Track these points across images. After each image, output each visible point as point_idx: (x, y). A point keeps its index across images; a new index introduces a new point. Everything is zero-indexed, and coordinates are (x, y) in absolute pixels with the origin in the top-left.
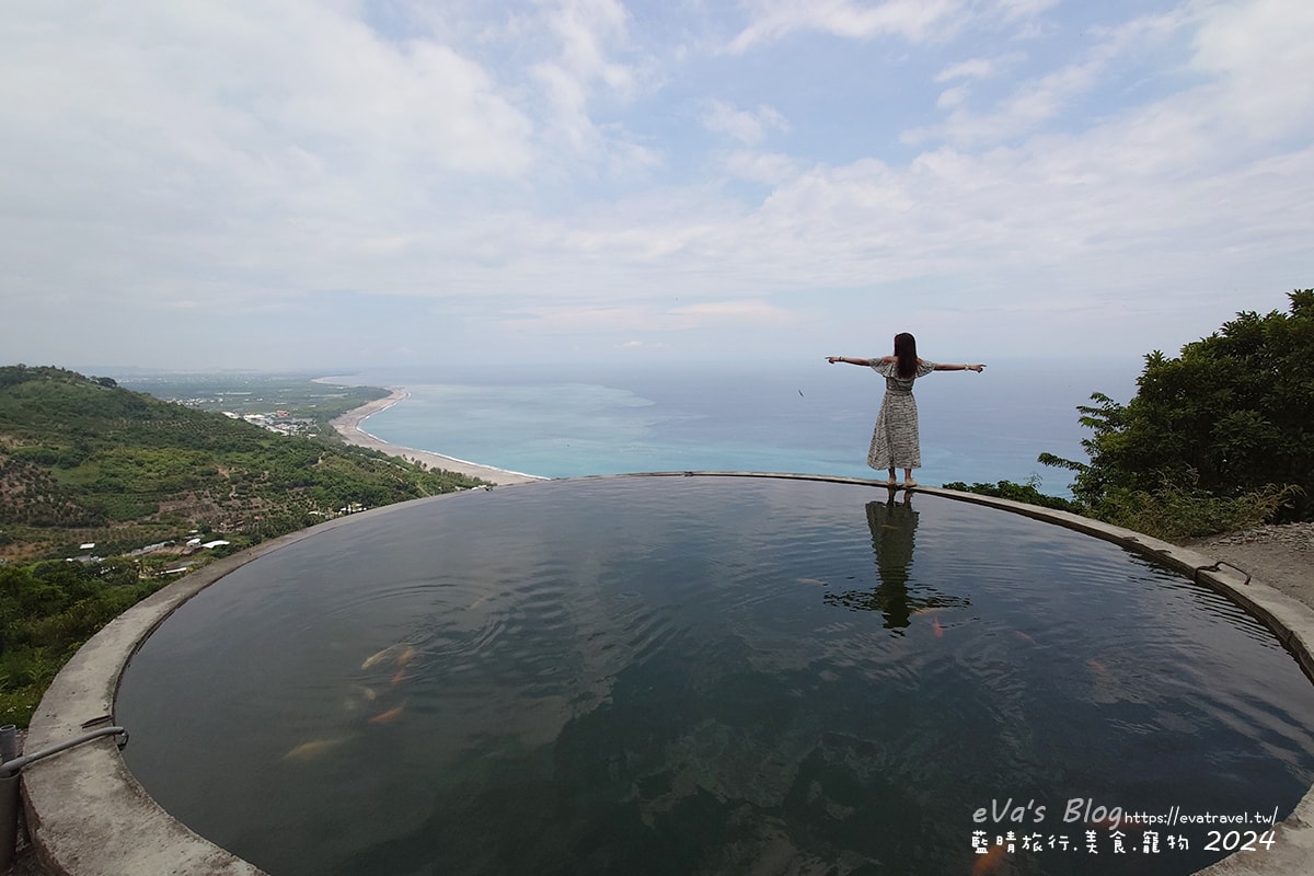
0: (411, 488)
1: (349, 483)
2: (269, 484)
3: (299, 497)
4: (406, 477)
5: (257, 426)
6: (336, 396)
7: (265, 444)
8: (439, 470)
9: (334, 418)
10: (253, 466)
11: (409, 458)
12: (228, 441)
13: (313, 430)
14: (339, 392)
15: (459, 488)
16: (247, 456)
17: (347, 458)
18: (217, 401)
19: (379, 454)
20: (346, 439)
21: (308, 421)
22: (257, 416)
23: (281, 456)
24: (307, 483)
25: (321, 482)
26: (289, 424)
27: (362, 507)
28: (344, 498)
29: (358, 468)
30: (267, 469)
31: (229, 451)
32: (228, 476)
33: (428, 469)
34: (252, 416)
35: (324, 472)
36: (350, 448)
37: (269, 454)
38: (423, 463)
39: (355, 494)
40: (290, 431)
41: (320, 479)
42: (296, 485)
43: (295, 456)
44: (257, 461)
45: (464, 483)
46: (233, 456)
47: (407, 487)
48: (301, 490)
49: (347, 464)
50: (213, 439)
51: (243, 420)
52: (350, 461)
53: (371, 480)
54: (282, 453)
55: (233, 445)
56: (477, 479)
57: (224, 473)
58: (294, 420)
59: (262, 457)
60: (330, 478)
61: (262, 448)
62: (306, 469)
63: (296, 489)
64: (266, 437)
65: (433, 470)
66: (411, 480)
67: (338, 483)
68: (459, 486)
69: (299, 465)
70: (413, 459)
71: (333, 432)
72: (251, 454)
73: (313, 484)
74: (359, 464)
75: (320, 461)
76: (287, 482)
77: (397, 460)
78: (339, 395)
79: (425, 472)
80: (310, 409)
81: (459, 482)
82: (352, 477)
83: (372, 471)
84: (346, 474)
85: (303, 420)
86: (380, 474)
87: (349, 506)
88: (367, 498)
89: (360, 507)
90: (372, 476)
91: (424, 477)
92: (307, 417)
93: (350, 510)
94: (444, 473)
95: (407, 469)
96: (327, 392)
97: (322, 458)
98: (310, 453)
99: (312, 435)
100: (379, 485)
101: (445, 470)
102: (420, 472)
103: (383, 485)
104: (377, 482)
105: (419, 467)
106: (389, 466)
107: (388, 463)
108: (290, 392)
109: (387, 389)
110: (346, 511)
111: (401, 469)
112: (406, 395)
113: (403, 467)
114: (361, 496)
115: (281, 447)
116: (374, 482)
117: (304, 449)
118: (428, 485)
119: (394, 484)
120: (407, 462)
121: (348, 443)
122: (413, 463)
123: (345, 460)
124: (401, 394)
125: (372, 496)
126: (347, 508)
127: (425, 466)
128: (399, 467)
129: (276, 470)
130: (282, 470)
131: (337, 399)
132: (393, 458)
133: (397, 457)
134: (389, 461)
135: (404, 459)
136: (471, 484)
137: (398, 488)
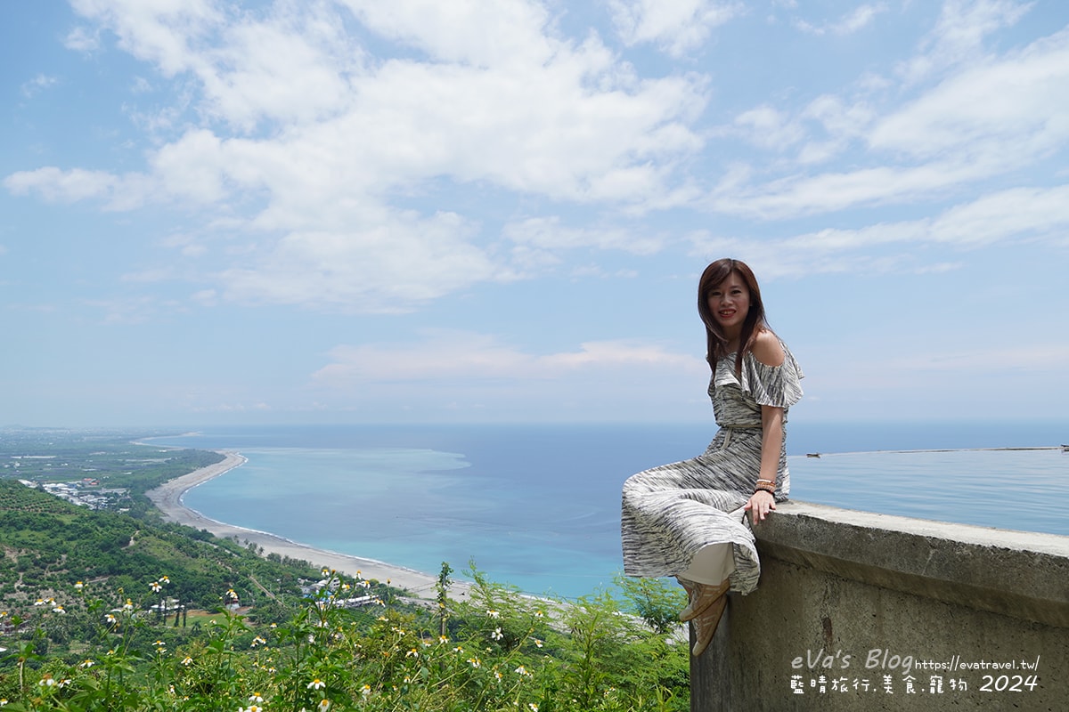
0: (243, 579)
2: (65, 572)
3: (101, 589)
4: (236, 565)
5: (58, 498)
6: (157, 460)
7: (67, 520)
8: (279, 557)
9: (152, 487)
10: (49, 548)
11: (242, 541)
12: (21, 515)
13: (124, 504)
14: (161, 455)
15: (303, 581)
16: (42, 535)
17: (166, 539)
18: (12, 466)
19: (204, 536)
20: (165, 515)
21: (120, 491)
22: (59, 485)
23: (84, 536)
24: (113, 571)
25: (130, 570)
26: (96, 495)
27: (180, 604)
29: (178, 552)
30: (65, 552)
31: (21, 529)
32: (15, 561)
33: (265, 555)
34: (53, 485)
35: (136, 558)
36: (168, 528)
37: (69, 533)
38: (259, 547)
39: (171, 586)
40: (97, 504)
41: (131, 566)
42: (99, 573)
43: (101, 534)
44: (54, 541)
45: (310, 574)
46: (25, 534)
47: (237, 579)
48: (103, 580)
49: (165, 547)
51: (42, 490)
52: (168, 544)
53: (196, 569)
54: (86, 531)
55: (27, 522)
57: (12, 556)
58: (104, 491)
59: (60, 537)
60: (142, 565)
61: (61, 524)
62: (113, 552)
63: (99, 579)
64: (68, 512)
65: (271, 556)
66: (243, 568)
67: (151, 572)
68: (303, 578)
69: (106, 547)
70: (246, 542)
71: (150, 504)
72: (48, 532)
73: (120, 572)
74: (179, 547)
75: (132, 543)
76: (88, 569)
77: (226, 543)
78: (160, 460)
79: (261, 559)
80: (124, 477)
81: (304, 574)
82: (170, 564)
83: (197, 556)
84: (163, 560)
85: (115, 490)
86: (204, 560)
87: (163, 602)
88: (186, 592)
89: (177, 603)
90: (194, 563)
91: (259, 565)
92: (119, 487)
93: (163, 607)
94: (285, 561)
95: (239, 554)
96: (147, 456)
97: (135, 539)
98: (121, 531)
99: (125, 510)
100: (202, 575)
101: (287, 557)
102: (255, 558)
103: (208, 575)
104: (200, 571)
105: (253, 552)
106: (216, 550)
107: (215, 547)
108: (102, 455)
109: (219, 452)
110: (159, 609)
111: (231, 555)
112: (241, 460)
113: (234, 552)
114: (178, 588)
115: (86, 524)
116: (196, 571)
117: (113, 526)
118: (264, 576)
119: (221, 574)
120: (240, 545)
121: (166, 520)
122: (247, 547)
123: (163, 542)
124: (236, 459)
125: (193, 590)
126: (160, 605)
127: (262, 550)
128: (229, 552)
129: (76, 554)
130: (84, 554)
131: (158, 465)
132: (222, 540)
133: (227, 538)
134: (216, 544)
135: (235, 541)
136: (319, 576)
137: (226, 579)
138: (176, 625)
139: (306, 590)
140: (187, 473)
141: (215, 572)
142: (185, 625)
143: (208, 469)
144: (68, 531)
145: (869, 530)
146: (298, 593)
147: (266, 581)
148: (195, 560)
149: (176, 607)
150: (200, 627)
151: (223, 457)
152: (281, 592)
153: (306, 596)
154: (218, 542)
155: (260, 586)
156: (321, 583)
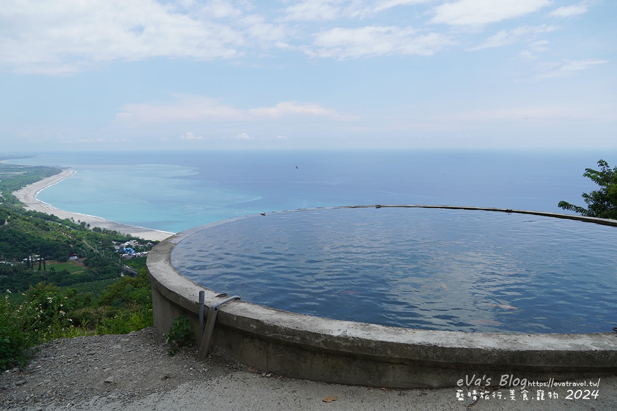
0: (78, 243)
1: (30, 239)
4: (74, 235)
6: (17, 173)
8: (100, 229)
9: (16, 190)
11: (76, 220)
14: (20, 170)
15: (115, 243)
17: (28, 221)
19: (52, 218)
20: (26, 206)
25: (7, 239)
27: (41, 257)
28: (26, 251)
29: (36, 228)
33: (91, 228)
35: (10, 232)
36: (29, 213)
38: (87, 223)
39: (34, 248)
41: (7, 237)
45: (119, 239)
47: (75, 242)
49: (28, 225)
52: (30, 223)
56: (128, 236)
60: (14, 236)
65: (95, 229)
66: (78, 236)
67: (21, 240)
68: (115, 241)
70: (79, 221)
71: (15, 200)
74: (37, 225)
75: (6, 223)
77: (67, 222)
78: (20, 173)
79: (89, 231)
81: (116, 238)
82: (32, 235)
83: (49, 230)
84: (27, 232)
86: (54, 232)
87: (30, 257)
88: (44, 250)
89: (39, 257)
90: (48, 234)
91: (88, 234)
93: (30, 259)
94: (103, 231)
95: (75, 228)
96: (11, 171)
97: (8, 221)
100: (53, 240)
101: (104, 229)
102: (85, 230)
103: (56, 240)
104: (51, 238)
105: (84, 227)
106: (61, 226)
107: (60, 224)
110: (28, 261)
111: (70, 229)
112: (72, 172)
113: (72, 227)
114: (39, 249)
116: (49, 239)
118: (91, 240)
119: (65, 240)
120: (75, 223)
121: (27, 209)
122: (79, 224)
123: (26, 222)
124: (68, 172)
125: (48, 249)
126: (28, 258)
127: (89, 226)
128: (68, 227)
131: (18, 176)
132: (63, 220)
133: (67, 219)
134: (60, 223)
135: (72, 221)
136: (124, 240)
137: (68, 242)
138: (40, 269)
139: (117, 248)
140: (38, 181)
141: (61, 239)
142: (45, 269)
143: (51, 178)
146: (114, 250)
147: (93, 243)
148: (47, 232)
149: (39, 259)
150: (54, 270)
151: (61, 171)
152: (102, 249)
153: (117, 251)
154: (61, 221)
155: (89, 246)
156: (126, 244)
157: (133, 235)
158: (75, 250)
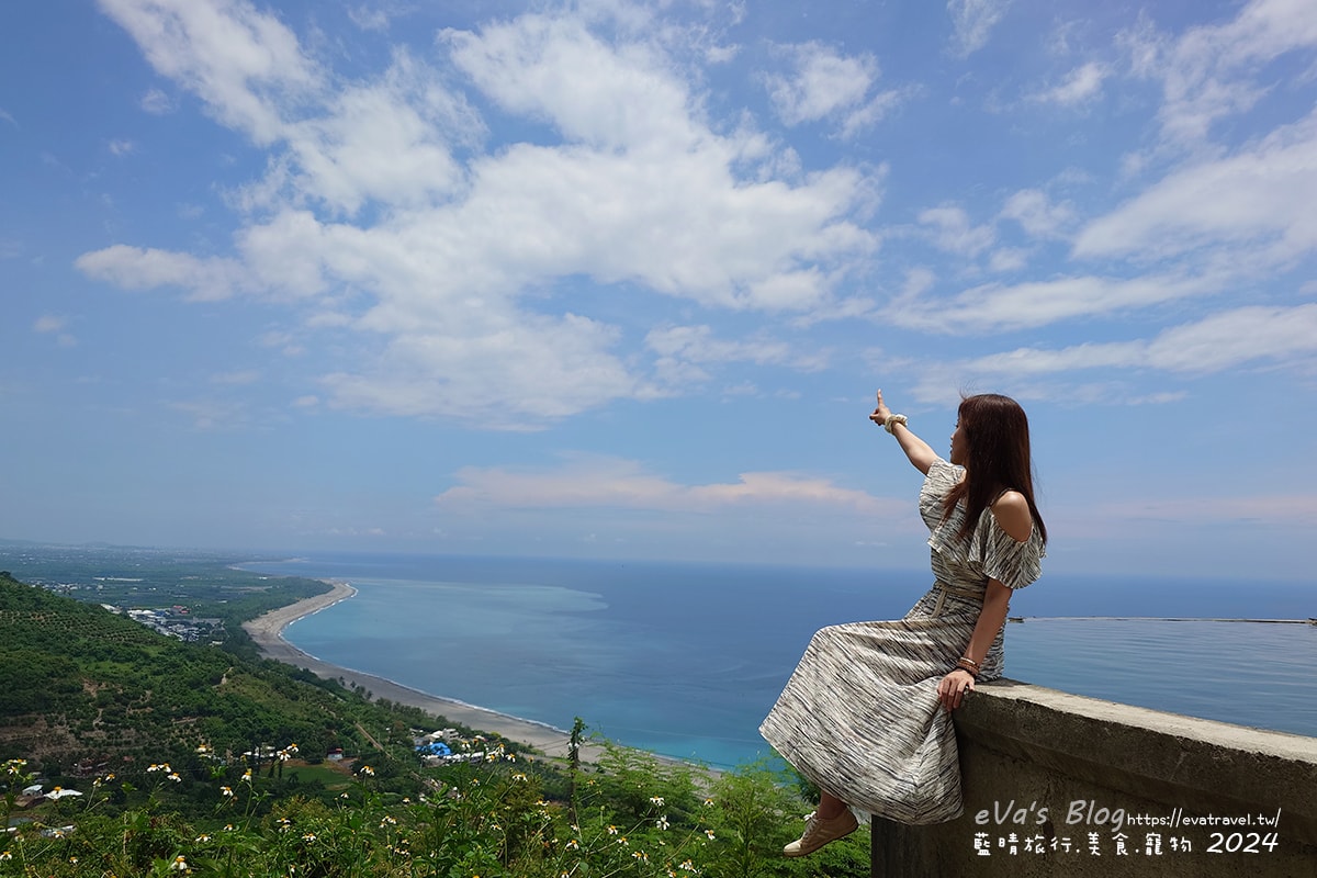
0: (347, 727)
1: (261, 715)
2: (149, 710)
3: (188, 732)
4: (340, 710)
5: (144, 627)
6: (256, 588)
7: (153, 651)
8: (389, 703)
9: (250, 619)
10: (132, 682)
11: (348, 683)
12: (102, 644)
13: (218, 635)
14: (261, 583)
15: (415, 732)
16: (125, 667)
17: (263, 678)
18: (94, 588)
19: (306, 676)
20: (263, 650)
21: (214, 622)
22: (146, 612)
23: (172, 670)
24: (202, 712)
25: (221, 711)
26: (187, 625)
28: (251, 736)
29: (275, 693)
30: (150, 688)
31: (102, 659)
32: (95, 695)
33: (373, 700)
34: (139, 612)
35: (228, 697)
36: (266, 664)
37: (155, 667)
38: (367, 690)
39: (267, 731)
40: (187, 635)
41: (222, 707)
42: (186, 713)
43: (191, 670)
44: (138, 674)
45: (423, 724)
46: (106, 666)
47: (341, 726)
48: (192, 721)
49: (261, 687)
50: (83, 641)
51: (127, 617)
52: (264, 683)
53: (295, 713)
54: (174, 665)
55: (109, 652)
56: (441, 719)
57: (91, 690)
58: (195, 620)
59: (145, 671)
60: (235, 706)
61: (146, 656)
62: (204, 691)
63: (186, 720)
64: (155, 642)
65: (380, 702)
66: (349, 714)
67: (245, 714)
68: (416, 728)
69: (195, 684)
70: (353, 685)
71: (247, 637)
72: (131, 664)
73: (210, 713)
74: (277, 687)
75: (224, 681)
76: (174, 708)
77: (331, 685)
78: (260, 588)
79: (369, 704)
80: (218, 606)
81: (416, 723)
82: (266, 706)
83: (296, 698)
84: (258, 701)
85: (207, 621)
86: (305, 703)
87: (258, 749)
88: (283, 738)
89: (272, 751)
90: (294, 706)
91: (367, 712)
92: (213, 617)
93: (257, 754)
94: (396, 708)
95: (344, 698)
96: (245, 583)
97: (228, 677)
98: (212, 668)
99: (217, 643)
100: (302, 720)
101: (398, 704)
102: (362, 703)
103: (308, 720)
104: (300, 715)
105: (361, 697)
106: (319, 693)
108: (195, 581)
109: (327, 582)
110: (252, 756)
111: (335, 699)
112: (351, 591)
113: (339, 696)
114: (274, 734)
115: (174, 657)
116: (295, 716)
117: (204, 661)
118: (372, 724)
119: (323, 720)
120: (345, 688)
121: (264, 657)
122: (353, 690)
123: (259, 681)
124: (345, 591)
125: (291, 736)
126: (254, 752)
127: (370, 695)
128: (333, 695)
129: (162, 690)
130: (171, 690)
131: (257, 594)
132: (325, 682)
133: (332, 680)
134: (319, 686)
135: (340, 683)
136: (433, 726)
137: (330, 726)
138: (271, 775)
139: (418, 741)
140: (289, 604)
141: (317, 717)
142: (280, 775)
143: (313, 600)
144: (154, 665)
145: (1104, 723)
146: (410, 745)
147: (374, 730)
148: (294, 703)
149: (272, 755)
150: (297, 779)
151: (331, 588)
152: (390, 743)
153: (418, 748)
154: (321, 683)
155: (367, 735)
156: (436, 735)
157: (450, 719)
158: (340, 741)
